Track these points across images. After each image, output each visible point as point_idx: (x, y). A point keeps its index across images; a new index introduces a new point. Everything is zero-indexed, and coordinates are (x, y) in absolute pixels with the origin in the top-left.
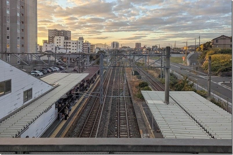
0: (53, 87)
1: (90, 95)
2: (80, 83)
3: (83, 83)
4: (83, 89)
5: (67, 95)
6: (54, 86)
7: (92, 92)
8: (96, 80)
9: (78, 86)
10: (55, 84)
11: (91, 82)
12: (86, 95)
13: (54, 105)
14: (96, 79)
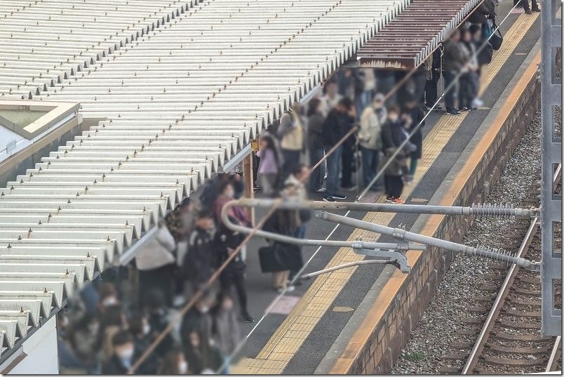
0: (22, 144)
1: (426, 234)
2: (314, 103)
3: (346, 103)
4: (348, 169)
5: (178, 237)
6: (31, 128)
7: (460, 202)
8: (489, 74)
9: (294, 141)
10: (44, 111)
11: (432, 98)
12: (385, 237)
13: (49, 336)
14: (500, 59)
